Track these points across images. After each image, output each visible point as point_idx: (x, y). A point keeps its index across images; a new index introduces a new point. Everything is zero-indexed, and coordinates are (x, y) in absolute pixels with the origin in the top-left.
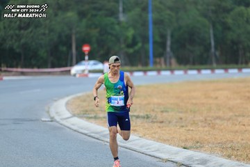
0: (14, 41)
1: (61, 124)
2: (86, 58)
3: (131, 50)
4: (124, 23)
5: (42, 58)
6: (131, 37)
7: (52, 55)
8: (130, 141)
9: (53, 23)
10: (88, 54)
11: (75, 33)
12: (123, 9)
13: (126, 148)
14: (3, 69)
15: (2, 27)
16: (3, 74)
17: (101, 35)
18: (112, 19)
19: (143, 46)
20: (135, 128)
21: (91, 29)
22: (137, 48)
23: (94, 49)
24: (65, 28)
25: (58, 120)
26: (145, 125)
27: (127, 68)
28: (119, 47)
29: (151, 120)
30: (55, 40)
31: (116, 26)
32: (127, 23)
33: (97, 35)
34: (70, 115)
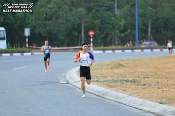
0: (41, 28)
1: (74, 86)
2: (92, 40)
3: (123, 35)
4: (118, 16)
5: (61, 40)
6: (123, 25)
7: (67, 38)
8: (121, 98)
9: (69, 15)
10: (93, 37)
11: (84, 23)
12: (118, 6)
13: (119, 103)
14: (34, 47)
15: (34, 18)
16: (34, 50)
17: (102, 24)
18: (110, 13)
19: (131, 31)
20: (125, 89)
21: (95, 20)
22: (127, 33)
23: (97, 33)
24: (77, 19)
25: (71, 83)
26: (133, 86)
27: (120, 47)
28: (115, 32)
29: (137, 83)
30: (70, 27)
31: (113, 18)
32: (120, 16)
33: (99, 24)
34: (79, 80)
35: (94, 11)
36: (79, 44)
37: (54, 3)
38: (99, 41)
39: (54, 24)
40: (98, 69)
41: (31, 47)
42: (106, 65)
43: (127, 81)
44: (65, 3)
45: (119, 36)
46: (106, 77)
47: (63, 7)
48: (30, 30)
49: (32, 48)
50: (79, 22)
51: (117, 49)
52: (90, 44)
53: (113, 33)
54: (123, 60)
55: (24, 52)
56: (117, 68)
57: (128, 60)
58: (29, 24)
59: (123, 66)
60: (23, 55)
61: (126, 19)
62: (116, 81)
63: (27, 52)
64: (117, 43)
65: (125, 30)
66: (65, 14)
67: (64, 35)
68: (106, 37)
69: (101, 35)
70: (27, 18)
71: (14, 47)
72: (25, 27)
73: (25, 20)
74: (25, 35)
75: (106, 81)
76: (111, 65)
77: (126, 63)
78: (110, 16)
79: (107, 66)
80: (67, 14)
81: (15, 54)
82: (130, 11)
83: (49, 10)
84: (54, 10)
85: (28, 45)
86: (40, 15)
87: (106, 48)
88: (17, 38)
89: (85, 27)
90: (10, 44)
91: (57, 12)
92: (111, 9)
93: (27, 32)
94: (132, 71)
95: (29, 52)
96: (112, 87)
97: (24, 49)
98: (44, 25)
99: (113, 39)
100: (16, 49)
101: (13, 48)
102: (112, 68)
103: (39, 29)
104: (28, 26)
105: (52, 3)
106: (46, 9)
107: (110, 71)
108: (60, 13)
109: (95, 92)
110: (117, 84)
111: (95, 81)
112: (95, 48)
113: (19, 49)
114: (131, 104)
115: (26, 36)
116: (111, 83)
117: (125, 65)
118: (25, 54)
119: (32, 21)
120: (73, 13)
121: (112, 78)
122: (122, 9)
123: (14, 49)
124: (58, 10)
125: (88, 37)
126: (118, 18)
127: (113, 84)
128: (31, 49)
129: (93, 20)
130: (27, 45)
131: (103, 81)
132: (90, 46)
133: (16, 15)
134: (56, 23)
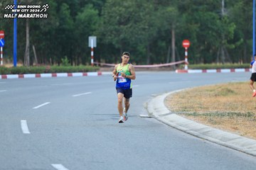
0: (113, 35)
1: (160, 121)
2: (186, 54)
3: (233, 46)
4: (226, 18)
5: (141, 53)
6: (233, 32)
7: (151, 50)
8: (230, 140)
9: (153, 18)
10: (188, 50)
11: (175, 29)
12: (225, 3)
13: (227, 146)
15: (102, 22)
16: (102, 69)
17: (202, 30)
18: (214, 14)
19: (245, 41)
20: (235, 126)
21: (191, 24)
22: (238, 43)
23: (194, 44)
24: (165, 23)
25: (156, 116)
26: (248, 123)
27: (229, 64)
28: (221, 43)
29: (253, 118)
30: (155, 34)
31: (218, 21)
32: (228, 18)
33: (198, 30)
34: (168, 112)
35: (190, 11)
36: (168, 61)
38: (198, 55)
39: (131, 30)
40: (195, 96)
41: (97, 63)
42: (207, 91)
43: (239, 115)
45: (228, 48)
46: (207, 108)
47: (146, 5)
48: (97, 39)
49: (99, 65)
50: (167, 27)
51: (223, 68)
52: (184, 59)
53: (217, 44)
54: (233, 84)
55: (87, 71)
56: (224, 95)
57: (241, 83)
58: (95, 30)
59: (232, 92)
60: (86, 75)
61: (237, 23)
62: (223, 115)
63: (91, 71)
64: (223, 58)
65: (236, 39)
66: (148, 16)
67: (146, 47)
68: (208, 49)
69: (199, 46)
70: (93, 22)
71: (74, 64)
72: (91, 35)
73: (89, 24)
74: (90, 46)
75: (207, 115)
76: (214, 90)
77: (237, 88)
78: (214, 18)
79: (209, 92)
80: (150, 16)
81: (74, 74)
82: (244, 11)
83: (124, 9)
84: (131, 10)
85: (94, 61)
86: (111, 17)
87: (207, 65)
88: (78, 51)
89: (176, 34)
90: (68, 59)
91: (136, 13)
92: (215, 8)
93: (92, 42)
94: (247, 100)
95: (95, 71)
96: (216, 123)
97: (87, 67)
98: (117, 31)
99: (218, 53)
100: (77, 67)
101: (72, 65)
102: (216, 95)
103: (110, 37)
104: (94, 33)
106: (120, 9)
107: (213, 99)
108: (141, 14)
109: (192, 130)
110: (223, 118)
111: (191, 114)
112: (192, 66)
113: (81, 66)
114: (245, 149)
115: (90, 48)
116: (214, 118)
117: (236, 91)
118: (89, 74)
119: (99, 26)
120: (158, 14)
121: (216, 110)
122: (232, 8)
123: (74, 67)
124: (137, 9)
125: (180, 50)
126: (225, 22)
127: (218, 119)
128: (98, 67)
129: (189, 25)
130: (92, 61)
131: (204, 115)
132: (184, 63)
133: (77, 17)
134: (134, 28)
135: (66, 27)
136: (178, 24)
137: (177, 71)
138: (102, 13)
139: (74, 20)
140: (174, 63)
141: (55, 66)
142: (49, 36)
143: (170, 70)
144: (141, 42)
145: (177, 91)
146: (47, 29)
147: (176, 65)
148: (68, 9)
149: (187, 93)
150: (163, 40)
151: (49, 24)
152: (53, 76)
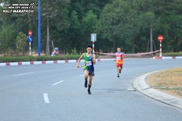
0: (108, 33)
1: (142, 93)
2: (161, 45)
5: (128, 45)
7: (135, 43)
9: (136, 20)
10: (162, 43)
11: (153, 28)
14: (100, 53)
15: (100, 23)
16: (101, 56)
17: (172, 28)
21: (164, 24)
23: (166, 39)
24: (145, 24)
25: (139, 90)
30: (138, 32)
33: (169, 28)
34: (148, 87)
35: (163, 15)
36: (147, 50)
37: (122, 7)
38: (169, 46)
39: (121, 28)
40: (167, 76)
41: (97, 53)
42: (176, 72)
44: (133, 7)
46: (176, 84)
47: (131, 11)
48: (97, 35)
49: (99, 54)
50: (147, 26)
52: (159, 49)
58: (95, 29)
66: (133, 19)
67: (132, 41)
68: (176, 43)
69: (170, 40)
70: (93, 24)
71: (80, 53)
73: (91, 25)
74: (91, 40)
75: (176, 89)
76: (181, 71)
78: (181, 20)
83: (115, 14)
84: (121, 14)
85: (95, 51)
86: (107, 19)
87: (176, 53)
88: (84, 44)
89: (153, 31)
90: (77, 50)
91: (124, 16)
92: (181, 12)
93: (93, 38)
101: (79, 54)
103: (106, 34)
104: (95, 31)
105: (119, 7)
106: (113, 14)
107: (180, 78)
108: (128, 17)
111: (163, 89)
112: (165, 54)
115: (92, 42)
116: (181, 91)
119: (98, 26)
120: (140, 17)
124: (125, 14)
125: (157, 43)
128: (97, 56)
129: (162, 25)
131: (173, 89)
132: (159, 52)
133: (83, 20)
134: (123, 28)
135: (75, 27)
136: (155, 24)
137: (154, 58)
138: (100, 16)
139: (81, 22)
140: (152, 52)
141: (67, 55)
142: (63, 34)
143: (150, 57)
144: (128, 37)
145: (154, 72)
146: (61, 29)
147: (154, 53)
148: (76, 15)
149: (162, 73)
150: (144, 36)
151: (63, 25)
152: (66, 62)
